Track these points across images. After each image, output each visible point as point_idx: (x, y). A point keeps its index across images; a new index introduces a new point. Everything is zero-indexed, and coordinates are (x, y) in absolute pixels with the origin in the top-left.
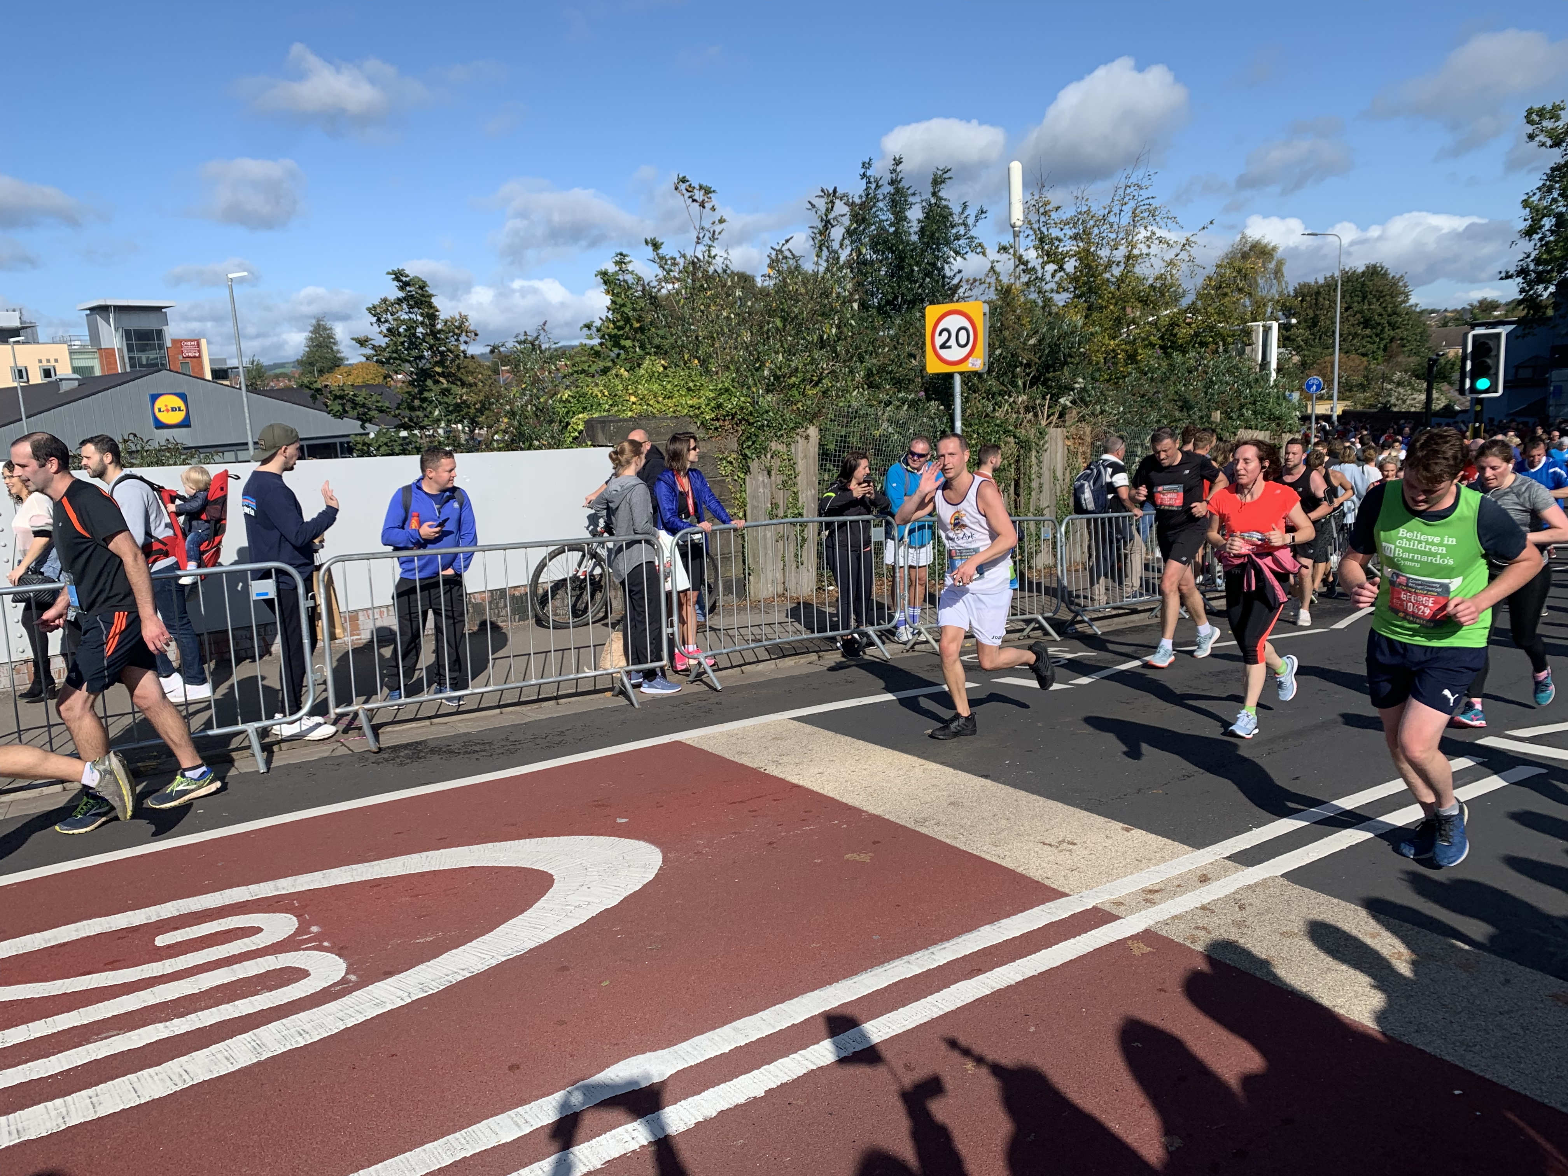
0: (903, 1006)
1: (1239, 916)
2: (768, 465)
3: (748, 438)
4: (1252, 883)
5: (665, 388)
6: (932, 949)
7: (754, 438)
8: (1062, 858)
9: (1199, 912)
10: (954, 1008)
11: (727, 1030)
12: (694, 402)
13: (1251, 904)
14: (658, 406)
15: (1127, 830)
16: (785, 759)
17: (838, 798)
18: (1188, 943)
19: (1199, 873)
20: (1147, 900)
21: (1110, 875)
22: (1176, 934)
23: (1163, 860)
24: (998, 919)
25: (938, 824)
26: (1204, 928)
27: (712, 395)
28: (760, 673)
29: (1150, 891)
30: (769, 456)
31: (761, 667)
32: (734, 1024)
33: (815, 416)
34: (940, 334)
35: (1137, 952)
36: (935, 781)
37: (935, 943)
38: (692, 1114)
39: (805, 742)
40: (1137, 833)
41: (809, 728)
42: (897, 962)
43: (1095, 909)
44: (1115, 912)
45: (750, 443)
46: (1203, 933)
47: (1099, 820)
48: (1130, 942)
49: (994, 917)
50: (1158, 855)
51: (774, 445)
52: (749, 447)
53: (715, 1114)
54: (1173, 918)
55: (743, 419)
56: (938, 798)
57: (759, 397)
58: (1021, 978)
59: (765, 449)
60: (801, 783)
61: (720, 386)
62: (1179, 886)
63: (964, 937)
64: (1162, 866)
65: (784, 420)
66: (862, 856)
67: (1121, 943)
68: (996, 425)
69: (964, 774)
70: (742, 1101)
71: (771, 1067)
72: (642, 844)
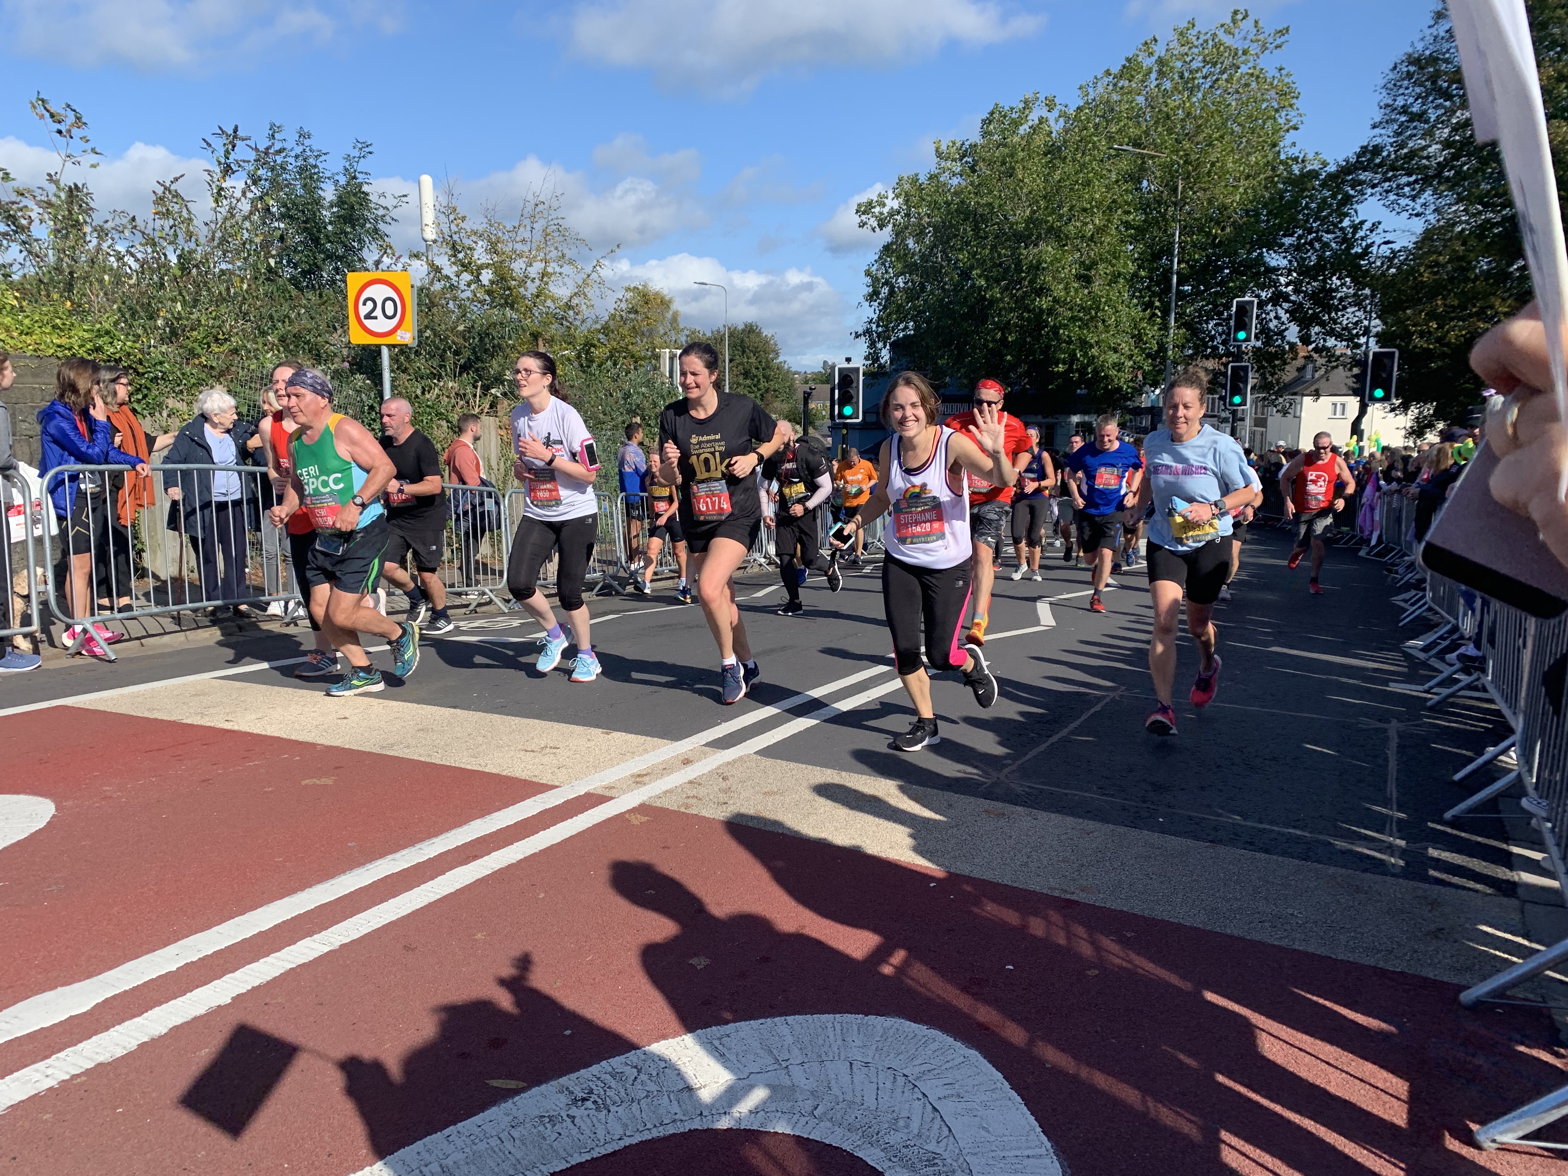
0: (394, 896)
1: (724, 785)
2: (164, 424)
3: (138, 390)
4: (730, 760)
5: (21, 323)
6: (418, 846)
7: (145, 391)
8: (545, 760)
9: (688, 786)
10: (452, 890)
11: (171, 949)
12: (63, 341)
13: (733, 776)
14: (10, 341)
15: (608, 734)
16: (212, 711)
17: (285, 736)
18: (683, 810)
19: (681, 758)
20: (637, 783)
21: (597, 767)
22: (672, 804)
23: (646, 751)
24: (489, 813)
25: (408, 747)
26: (694, 797)
27: (87, 335)
28: (165, 645)
29: (639, 776)
30: (165, 414)
31: (166, 638)
32: (180, 943)
33: (222, 374)
34: (364, 304)
35: (636, 822)
36: (398, 715)
37: (422, 840)
38: (132, 1037)
39: (234, 696)
40: (616, 735)
41: (238, 684)
42: (380, 862)
43: (588, 795)
44: (607, 793)
45: (140, 397)
46: (695, 800)
47: (578, 729)
48: (627, 816)
49: (484, 812)
50: (640, 749)
51: (171, 403)
52: (139, 401)
53: (164, 1031)
54: (665, 792)
55: (130, 367)
56: (403, 727)
57: (150, 347)
58: (522, 857)
59: (160, 405)
60: (236, 728)
61: (98, 326)
62: (666, 769)
63: (453, 832)
64: (646, 756)
65: (183, 374)
66: (323, 780)
67: (619, 818)
68: (428, 406)
69: (429, 707)
70: (201, 1010)
71: (238, 974)
72: (22, 798)
